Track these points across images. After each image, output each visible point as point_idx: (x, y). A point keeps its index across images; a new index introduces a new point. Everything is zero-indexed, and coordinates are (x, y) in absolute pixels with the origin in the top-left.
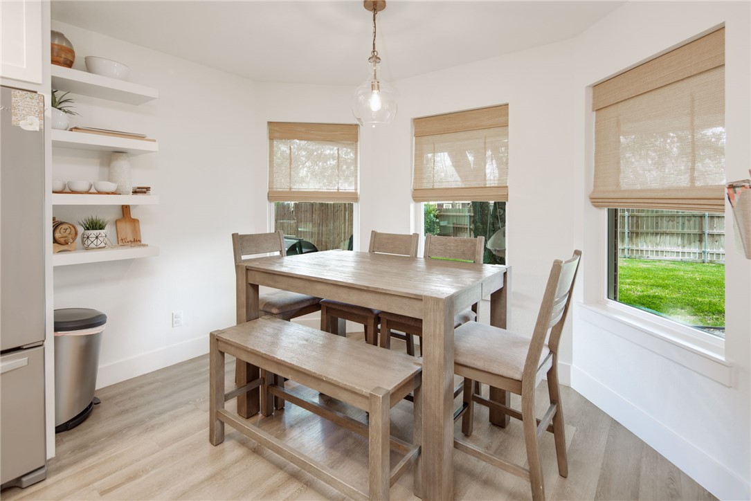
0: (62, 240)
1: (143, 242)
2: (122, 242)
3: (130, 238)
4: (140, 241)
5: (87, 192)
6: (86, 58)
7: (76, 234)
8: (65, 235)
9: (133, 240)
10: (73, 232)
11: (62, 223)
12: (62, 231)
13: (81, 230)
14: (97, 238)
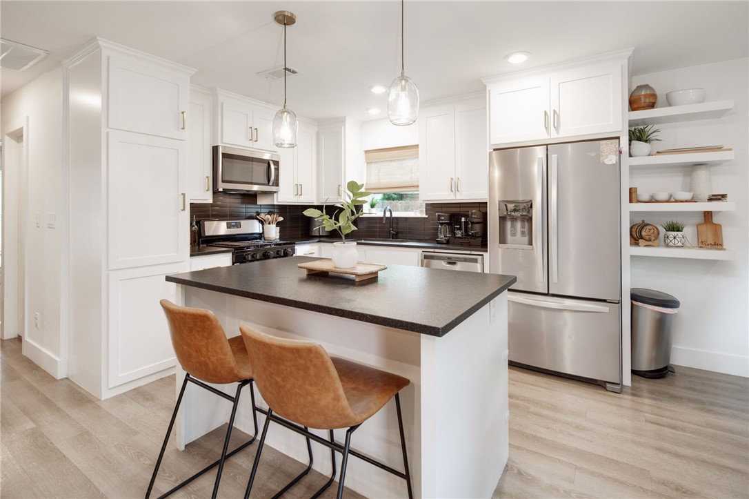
0: (647, 237)
1: (724, 247)
2: (702, 244)
3: (711, 241)
4: (721, 245)
5: (668, 201)
6: (667, 95)
7: (658, 233)
8: (649, 233)
9: (713, 243)
10: (656, 232)
11: (647, 225)
12: (647, 230)
13: (662, 231)
14: (675, 238)
